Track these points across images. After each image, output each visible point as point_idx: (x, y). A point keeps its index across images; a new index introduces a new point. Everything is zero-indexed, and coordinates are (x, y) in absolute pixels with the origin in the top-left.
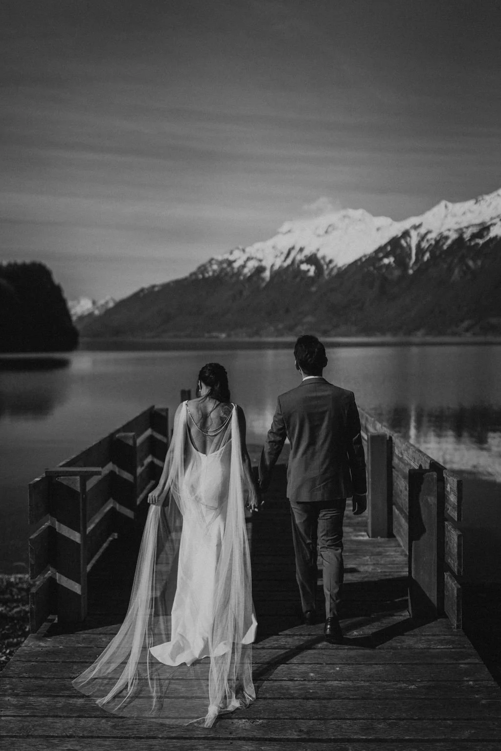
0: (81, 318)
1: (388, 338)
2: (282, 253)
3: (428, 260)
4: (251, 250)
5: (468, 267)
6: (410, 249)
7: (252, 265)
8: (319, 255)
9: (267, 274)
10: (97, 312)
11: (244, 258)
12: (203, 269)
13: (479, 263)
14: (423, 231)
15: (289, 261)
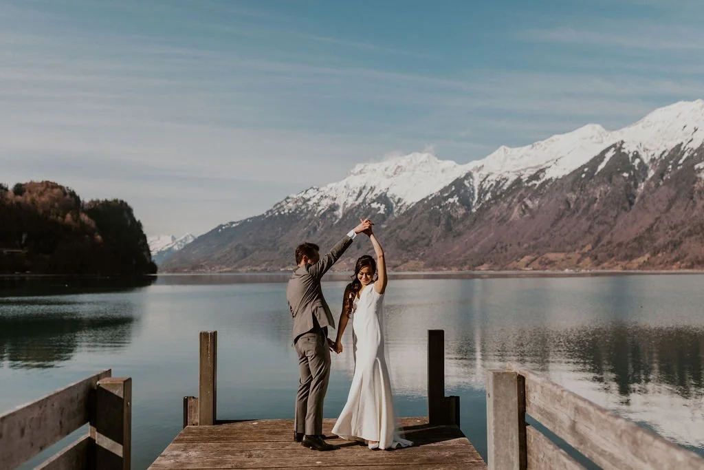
0: (160, 253)
1: (454, 271)
2: (354, 192)
3: (489, 200)
4: (325, 190)
5: (526, 206)
6: (473, 190)
7: (325, 203)
8: (389, 195)
9: (340, 213)
10: (176, 248)
11: (318, 197)
12: (279, 206)
13: (537, 202)
14: (485, 173)
15: (360, 200)
